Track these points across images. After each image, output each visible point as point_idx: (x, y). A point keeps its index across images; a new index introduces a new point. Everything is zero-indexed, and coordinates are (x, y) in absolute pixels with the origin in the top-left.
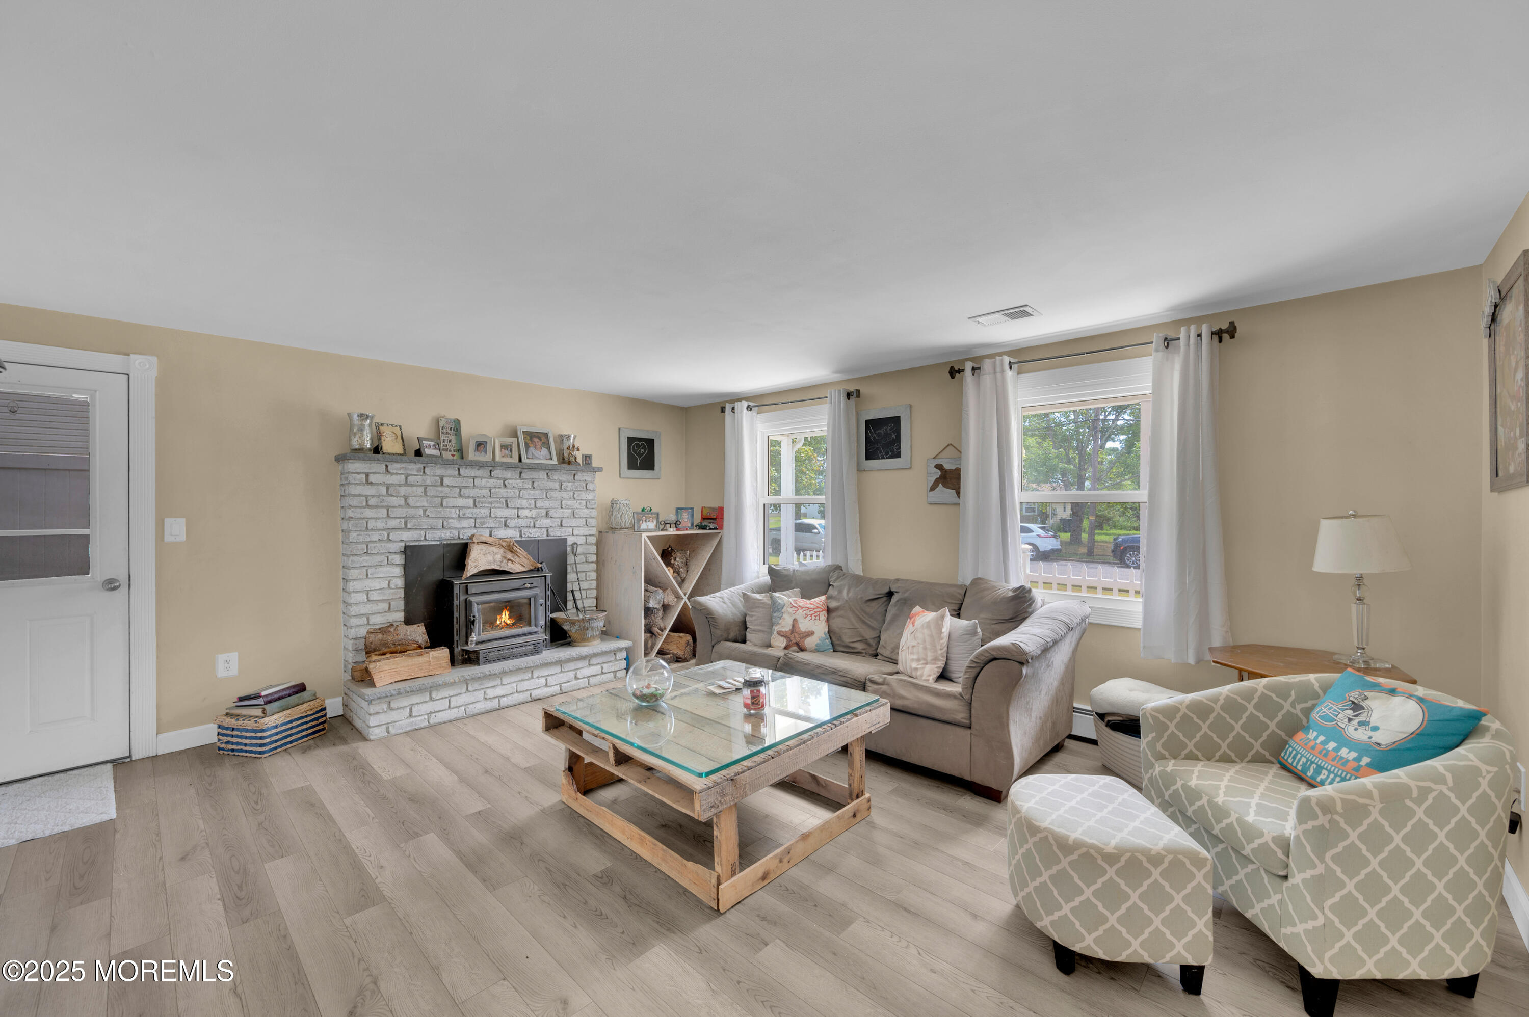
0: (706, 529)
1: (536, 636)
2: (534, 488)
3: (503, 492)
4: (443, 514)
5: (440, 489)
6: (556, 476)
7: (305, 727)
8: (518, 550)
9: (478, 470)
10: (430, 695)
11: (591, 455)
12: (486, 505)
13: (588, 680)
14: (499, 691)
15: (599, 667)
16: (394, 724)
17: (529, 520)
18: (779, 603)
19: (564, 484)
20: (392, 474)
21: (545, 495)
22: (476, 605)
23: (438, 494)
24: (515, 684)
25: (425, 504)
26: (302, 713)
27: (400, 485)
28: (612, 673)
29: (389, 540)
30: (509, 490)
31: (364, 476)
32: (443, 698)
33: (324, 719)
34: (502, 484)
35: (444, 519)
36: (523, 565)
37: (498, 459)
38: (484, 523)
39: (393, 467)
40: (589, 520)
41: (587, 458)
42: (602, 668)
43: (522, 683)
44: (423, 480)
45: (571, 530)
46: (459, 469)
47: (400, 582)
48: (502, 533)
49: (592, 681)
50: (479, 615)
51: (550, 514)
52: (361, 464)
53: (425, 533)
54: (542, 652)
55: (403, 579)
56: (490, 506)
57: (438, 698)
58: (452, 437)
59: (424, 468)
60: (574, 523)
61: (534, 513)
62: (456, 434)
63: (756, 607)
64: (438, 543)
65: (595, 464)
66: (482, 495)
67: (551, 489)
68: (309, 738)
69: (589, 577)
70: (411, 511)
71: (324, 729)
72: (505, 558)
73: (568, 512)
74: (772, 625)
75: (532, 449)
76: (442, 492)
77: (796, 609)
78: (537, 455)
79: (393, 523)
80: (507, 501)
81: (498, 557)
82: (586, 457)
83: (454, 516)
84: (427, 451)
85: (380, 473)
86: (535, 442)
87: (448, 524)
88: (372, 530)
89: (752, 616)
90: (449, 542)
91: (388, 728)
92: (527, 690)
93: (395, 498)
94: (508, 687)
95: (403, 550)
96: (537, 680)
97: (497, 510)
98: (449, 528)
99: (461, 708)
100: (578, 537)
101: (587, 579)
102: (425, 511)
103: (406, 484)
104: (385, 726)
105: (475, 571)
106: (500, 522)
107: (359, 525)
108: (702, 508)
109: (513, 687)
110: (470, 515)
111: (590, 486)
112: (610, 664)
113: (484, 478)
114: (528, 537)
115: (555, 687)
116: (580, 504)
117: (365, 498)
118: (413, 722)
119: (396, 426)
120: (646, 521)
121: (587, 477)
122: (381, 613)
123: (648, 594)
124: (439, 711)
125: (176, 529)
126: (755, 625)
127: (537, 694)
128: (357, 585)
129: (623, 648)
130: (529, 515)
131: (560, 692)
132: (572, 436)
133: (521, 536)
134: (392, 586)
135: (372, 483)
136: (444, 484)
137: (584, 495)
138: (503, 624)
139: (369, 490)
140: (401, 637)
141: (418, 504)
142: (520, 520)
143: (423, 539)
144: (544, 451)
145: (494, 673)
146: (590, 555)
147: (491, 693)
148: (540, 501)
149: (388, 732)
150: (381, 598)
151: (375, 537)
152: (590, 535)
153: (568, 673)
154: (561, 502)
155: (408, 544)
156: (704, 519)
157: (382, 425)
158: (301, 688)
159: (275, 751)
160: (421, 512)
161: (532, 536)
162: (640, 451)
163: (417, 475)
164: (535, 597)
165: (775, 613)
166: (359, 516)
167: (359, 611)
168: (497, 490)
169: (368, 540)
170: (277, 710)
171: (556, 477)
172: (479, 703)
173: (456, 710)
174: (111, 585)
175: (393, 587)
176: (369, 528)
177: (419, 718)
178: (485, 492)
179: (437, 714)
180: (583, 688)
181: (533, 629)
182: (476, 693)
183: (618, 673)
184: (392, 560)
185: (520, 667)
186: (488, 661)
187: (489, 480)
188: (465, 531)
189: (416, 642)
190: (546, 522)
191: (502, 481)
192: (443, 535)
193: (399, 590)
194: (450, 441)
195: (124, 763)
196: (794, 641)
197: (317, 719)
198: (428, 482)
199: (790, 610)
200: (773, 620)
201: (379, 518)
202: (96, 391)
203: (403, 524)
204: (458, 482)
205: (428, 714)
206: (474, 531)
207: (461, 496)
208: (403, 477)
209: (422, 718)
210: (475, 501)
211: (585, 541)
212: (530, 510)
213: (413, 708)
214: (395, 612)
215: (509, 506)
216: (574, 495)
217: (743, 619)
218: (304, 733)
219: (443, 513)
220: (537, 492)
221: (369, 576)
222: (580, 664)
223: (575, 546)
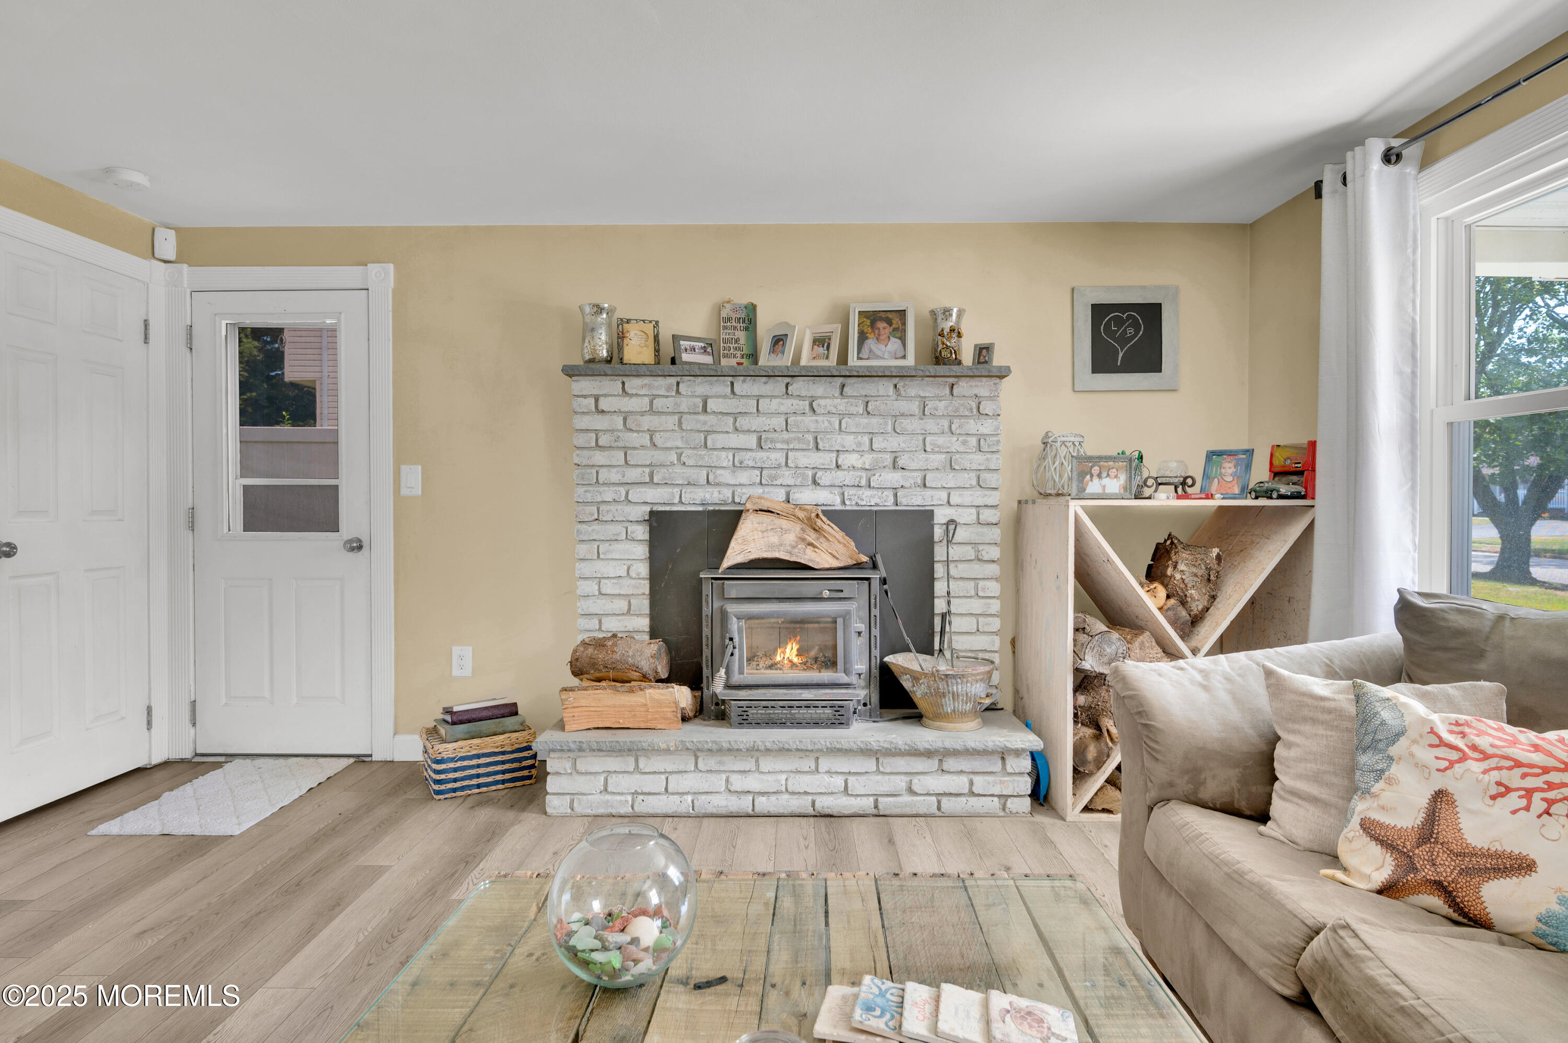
0: (1271, 498)
1: (850, 691)
2: (868, 413)
3: (809, 421)
4: (707, 461)
5: (702, 417)
6: (913, 389)
7: (499, 768)
8: (826, 527)
9: (766, 383)
10: (637, 761)
11: (992, 345)
12: (779, 446)
13: (939, 802)
14: (753, 783)
15: (964, 779)
16: (580, 797)
17: (859, 473)
18: (1383, 723)
19: (930, 405)
20: (631, 396)
21: (890, 428)
22: (735, 619)
23: (699, 426)
24: (784, 777)
25: (679, 443)
26: (497, 747)
27: (642, 414)
28: (996, 799)
29: (628, 501)
30: (820, 418)
31: (592, 401)
32: (655, 773)
33: (530, 762)
34: (807, 408)
35: (710, 469)
36: (834, 556)
37: (803, 362)
38: (775, 478)
39: (633, 384)
40: (985, 476)
41: (983, 352)
42: (971, 783)
43: (797, 776)
44: (676, 404)
45: (944, 495)
46: (732, 384)
47: (643, 569)
48: (807, 496)
49: (947, 804)
50: (741, 638)
51: (901, 462)
52: (588, 382)
53: (681, 491)
54: (848, 724)
55: (647, 565)
56: (785, 447)
57: (647, 771)
58: (741, 335)
59: (678, 383)
60: (950, 480)
61: (868, 460)
62: (747, 329)
63: (1305, 720)
64: (700, 509)
65: (998, 360)
66: (771, 427)
67: (902, 415)
68: (507, 785)
69: (983, 590)
70: (658, 456)
71: (530, 777)
72: (803, 540)
73: (938, 459)
74: (1352, 790)
75: (871, 343)
76: (705, 423)
77: (1454, 756)
78: (878, 353)
79: (633, 474)
80: (816, 438)
81: (791, 538)
82: (981, 349)
83: (725, 464)
84: (686, 357)
85: (614, 395)
86: (879, 329)
87: (715, 477)
88: (604, 484)
89: (1289, 745)
90: (717, 508)
91: (572, 801)
92: (806, 793)
93: (635, 434)
94: (770, 778)
95: (647, 518)
96: (826, 777)
97: (799, 454)
98: (718, 484)
99: (685, 797)
100: (960, 510)
101: (980, 594)
102: (679, 456)
103: (652, 411)
104: (568, 797)
105: (740, 559)
106: (804, 476)
107: (586, 476)
108: (1273, 447)
109: (778, 781)
110: (751, 464)
111: (987, 407)
112: (990, 778)
113: (775, 397)
114: (857, 504)
115: (865, 799)
116: (965, 443)
117: (594, 435)
118: (608, 801)
119: (651, 322)
120: (1099, 476)
121: (982, 388)
122: (618, 615)
123: (1083, 638)
124: (650, 794)
125: (413, 478)
126: (1299, 777)
127: (826, 804)
128: (585, 569)
129: (1023, 750)
130: (859, 464)
131: (875, 811)
132: (955, 310)
133: (843, 503)
134: (633, 574)
135: (603, 411)
136: (708, 410)
137: (973, 426)
138: (786, 662)
139: (599, 423)
140: (617, 657)
141: (669, 445)
142: (840, 473)
143: (676, 500)
144: (894, 344)
145: (736, 747)
146: (986, 547)
147: (738, 783)
148: (881, 439)
149: (572, 809)
150: (616, 592)
151: (608, 497)
152: (986, 506)
153: (893, 777)
154: (924, 440)
155: (655, 509)
156: (1278, 473)
157: (628, 321)
158: (511, 710)
159: (454, 795)
160: (674, 458)
161: (864, 503)
162: (1125, 331)
163: (667, 397)
164: (846, 616)
165: (1364, 750)
166: (585, 462)
167: (588, 608)
168: (799, 418)
169: (599, 499)
170: (461, 736)
171: (912, 392)
172: (718, 796)
173: (676, 798)
174: (356, 546)
175: (634, 576)
176: (601, 481)
177: (618, 798)
178: (778, 422)
179: (645, 798)
180: (925, 816)
181: (841, 677)
182: (713, 778)
183: (1010, 801)
184: (632, 533)
185: (787, 746)
186: (745, 722)
187: (784, 401)
188: (744, 490)
189: (637, 669)
190: (893, 478)
191: (807, 403)
192: (708, 496)
193: (642, 582)
194: (737, 341)
195: (364, 761)
196: (1428, 873)
197: (520, 760)
198: (684, 408)
199: (1427, 755)
200: (1358, 773)
201: (614, 466)
202: (340, 313)
203: (647, 475)
204: (731, 405)
205: (633, 794)
206: (759, 491)
207: (736, 429)
208: (646, 400)
209: (622, 798)
210: (760, 438)
211: (974, 517)
212: (861, 453)
213: (609, 778)
214: (638, 615)
215: (820, 446)
216: (950, 427)
217: (1264, 747)
218: (499, 777)
219: (707, 459)
220: (874, 421)
221: (601, 556)
222: (919, 765)
223: (952, 527)
